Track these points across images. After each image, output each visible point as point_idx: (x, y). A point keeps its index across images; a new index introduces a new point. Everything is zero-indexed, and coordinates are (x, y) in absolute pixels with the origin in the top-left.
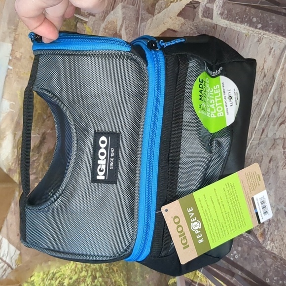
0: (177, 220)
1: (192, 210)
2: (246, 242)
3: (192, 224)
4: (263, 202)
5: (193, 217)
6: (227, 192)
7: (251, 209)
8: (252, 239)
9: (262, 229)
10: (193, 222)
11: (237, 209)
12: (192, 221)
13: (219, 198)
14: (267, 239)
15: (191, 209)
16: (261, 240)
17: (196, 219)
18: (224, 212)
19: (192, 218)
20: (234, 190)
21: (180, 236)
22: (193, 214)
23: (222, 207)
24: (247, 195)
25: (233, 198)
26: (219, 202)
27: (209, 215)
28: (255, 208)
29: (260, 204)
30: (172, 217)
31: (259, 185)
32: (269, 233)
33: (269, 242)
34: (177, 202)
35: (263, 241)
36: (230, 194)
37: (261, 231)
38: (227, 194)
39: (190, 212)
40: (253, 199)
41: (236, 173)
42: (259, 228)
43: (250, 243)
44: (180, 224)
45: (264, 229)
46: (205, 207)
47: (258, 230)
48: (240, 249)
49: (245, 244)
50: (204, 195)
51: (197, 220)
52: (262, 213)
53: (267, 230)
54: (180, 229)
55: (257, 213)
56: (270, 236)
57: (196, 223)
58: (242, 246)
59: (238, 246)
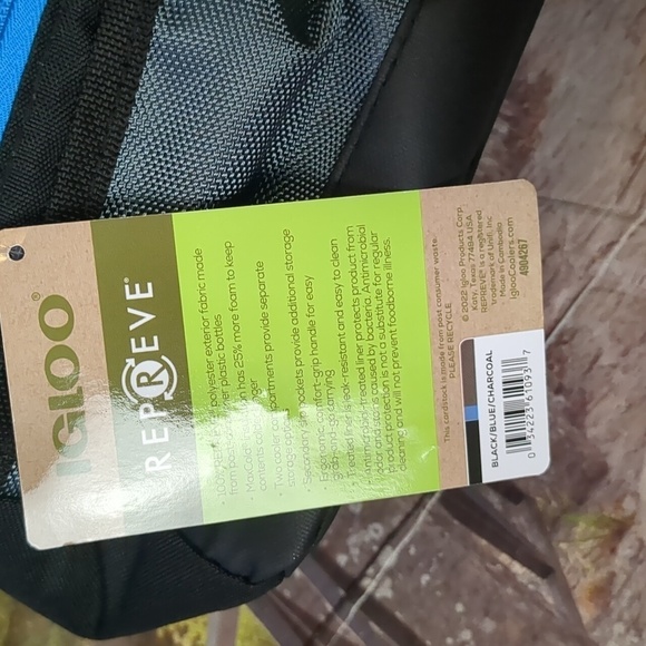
0: (56, 318)
1: (150, 294)
2: (522, 606)
3: (131, 362)
4: (513, 387)
5: (146, 331)
6: (345, 267)
7: (451, 397)
8: (550, 600)
9: (603, 574)
10: (140, 358)
11: (379, 370)
12: (135, 350)
13: (300, 286)
14: (614, 616)
15: (144, 290)
16: (586, 612)
17: (156, 348)
18: (307, 359)
19: (138, 333)
20: (383, 273)
21: (54, 403)
22: (148, 317)
23: (305, 335)
24: (441, 322)
25: (373, 308)
26: (292, 304)
27: (228, 353)
28: (470, 398)
29: (499, 387)
30: (35, 297)
31: (515, 292)
32: (628, 593)
33: (619, 628)
34: (83, 228)
35: (597, 620)
36: (360, 285)
37: (594, 577)
38: (346, 280)
39: (138, 304)
40: (468, 348)
41: (414, 196)
42: (588, 566)
43: (539, 614)
44: (65, 342)
45: (612, 575)
46: (219, 304)
47: (585, 571)
48: (489, 626)
49: (517, 612)
50: (229, 248)
51: (162, 351)
52: (502, 436)
53: (621, 578)
54: (63, 368)
55: (473, 429)
56: (630, 605)
57: (151, 367)
58: (499, 618)
59: (487, 613)
